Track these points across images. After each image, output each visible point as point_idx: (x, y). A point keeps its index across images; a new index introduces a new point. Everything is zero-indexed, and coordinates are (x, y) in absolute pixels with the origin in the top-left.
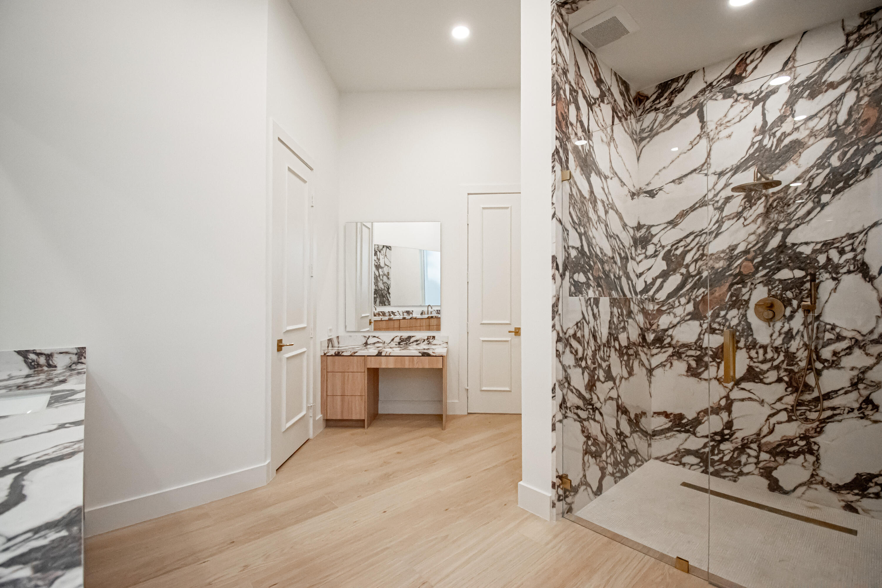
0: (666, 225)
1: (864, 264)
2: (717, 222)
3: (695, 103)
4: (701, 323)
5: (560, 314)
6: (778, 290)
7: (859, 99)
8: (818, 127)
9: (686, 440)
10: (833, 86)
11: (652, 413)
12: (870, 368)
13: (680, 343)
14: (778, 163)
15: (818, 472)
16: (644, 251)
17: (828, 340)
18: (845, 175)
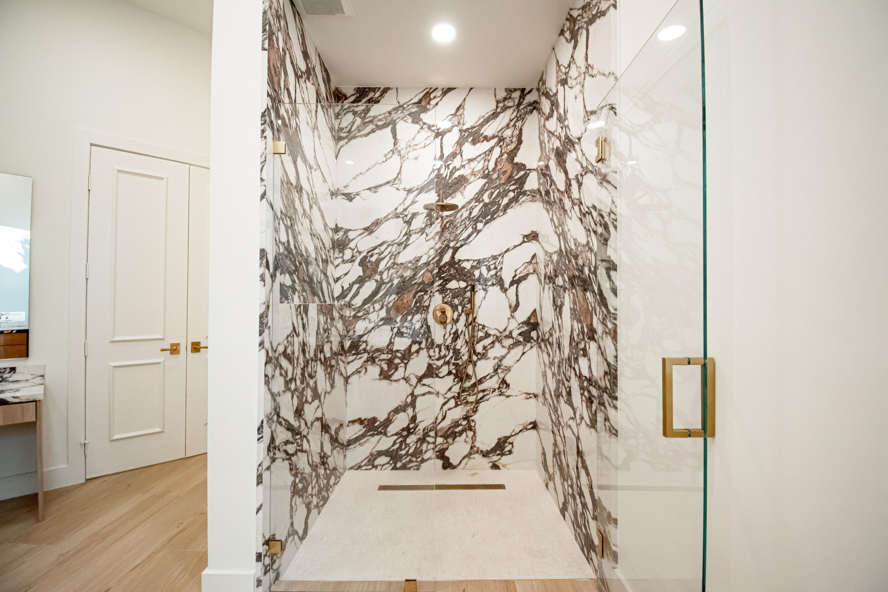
0: (362, 231)
1: (501, 278)
2: (406, 234)
3: (389, 119)
4: (392, 328)
5: (269, 327)
6: (449, 298)
7: (502, 155)
8: (477, 169)
9: (378, 442)
10: (486, 139)
11: (347, 423)
12: (504, 357)
13: (374, 348)
14: (451, 192)
15: (475, 444)
16: (341, 255)
17: (480, 337)
18: (492, 210)
